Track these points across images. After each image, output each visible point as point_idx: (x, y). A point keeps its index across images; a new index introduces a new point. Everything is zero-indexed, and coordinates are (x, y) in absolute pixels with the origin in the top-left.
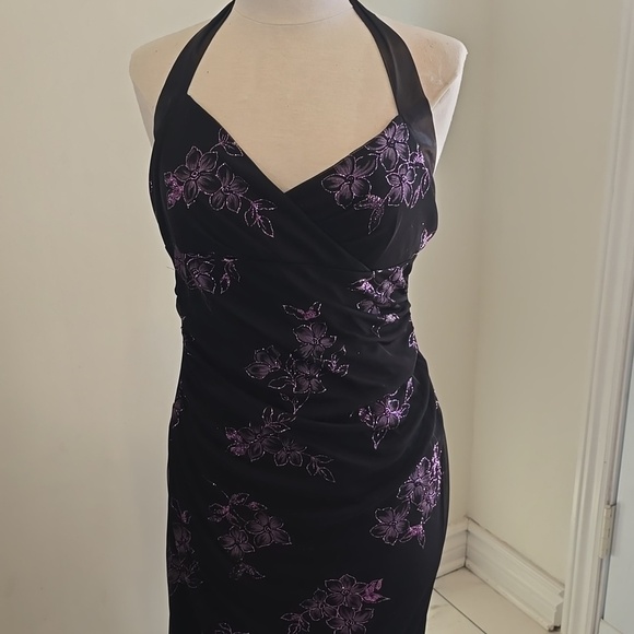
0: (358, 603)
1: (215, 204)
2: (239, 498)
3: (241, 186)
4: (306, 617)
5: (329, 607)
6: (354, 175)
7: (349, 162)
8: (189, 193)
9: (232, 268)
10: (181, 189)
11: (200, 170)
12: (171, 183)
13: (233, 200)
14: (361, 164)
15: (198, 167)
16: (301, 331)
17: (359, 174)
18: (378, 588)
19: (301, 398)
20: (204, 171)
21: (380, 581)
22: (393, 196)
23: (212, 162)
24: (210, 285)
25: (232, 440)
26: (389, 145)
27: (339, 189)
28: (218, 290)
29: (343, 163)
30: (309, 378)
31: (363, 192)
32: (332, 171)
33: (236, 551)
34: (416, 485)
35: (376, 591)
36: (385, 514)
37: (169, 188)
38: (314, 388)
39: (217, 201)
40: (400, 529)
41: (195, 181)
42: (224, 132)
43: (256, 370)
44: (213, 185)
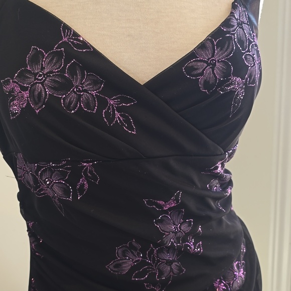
1: (68, 107)
3: (95, 83)
6: (216, 58)
7: (209, 45)
8: (37, 98)
9: (91, 172)
10: (26, 94)
11: (46, 71)
12: (12, 90)
13: (87, 99)
14: (221, 45)
15: (43, 68)
16: (161, 221)
17: (219, 55)
20: (51, 72)
22: (250, 76)
23: (59, 60)
24: (66, 192)
26: (238, 24)
27: (202, 74)
28: (75, 196)
29: (202, 46)
31: (226, 75)
32: (192, 55)
37: (10, 95)
38: (175, 271)
39: (70, 103)
41: (42, 84)
42: (67, 28)
43: (118, 266)
44: (64, 86)
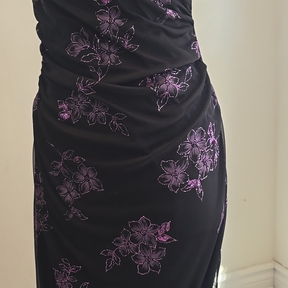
0: (154, 242)
2: (68, 155)
4: (117, 253)
5: (133, 245)
16: (101, 13)
18: (168, 230)
19: (104, 69)
21: (168, 224)
25: (62, 109)
30: (109, 53)
33: (68, 198)
34: (193, 146)
35: (166, 233)
36: (168, 165)
38: (113, 61)
40: (181, 180)
43: (73, 49)
